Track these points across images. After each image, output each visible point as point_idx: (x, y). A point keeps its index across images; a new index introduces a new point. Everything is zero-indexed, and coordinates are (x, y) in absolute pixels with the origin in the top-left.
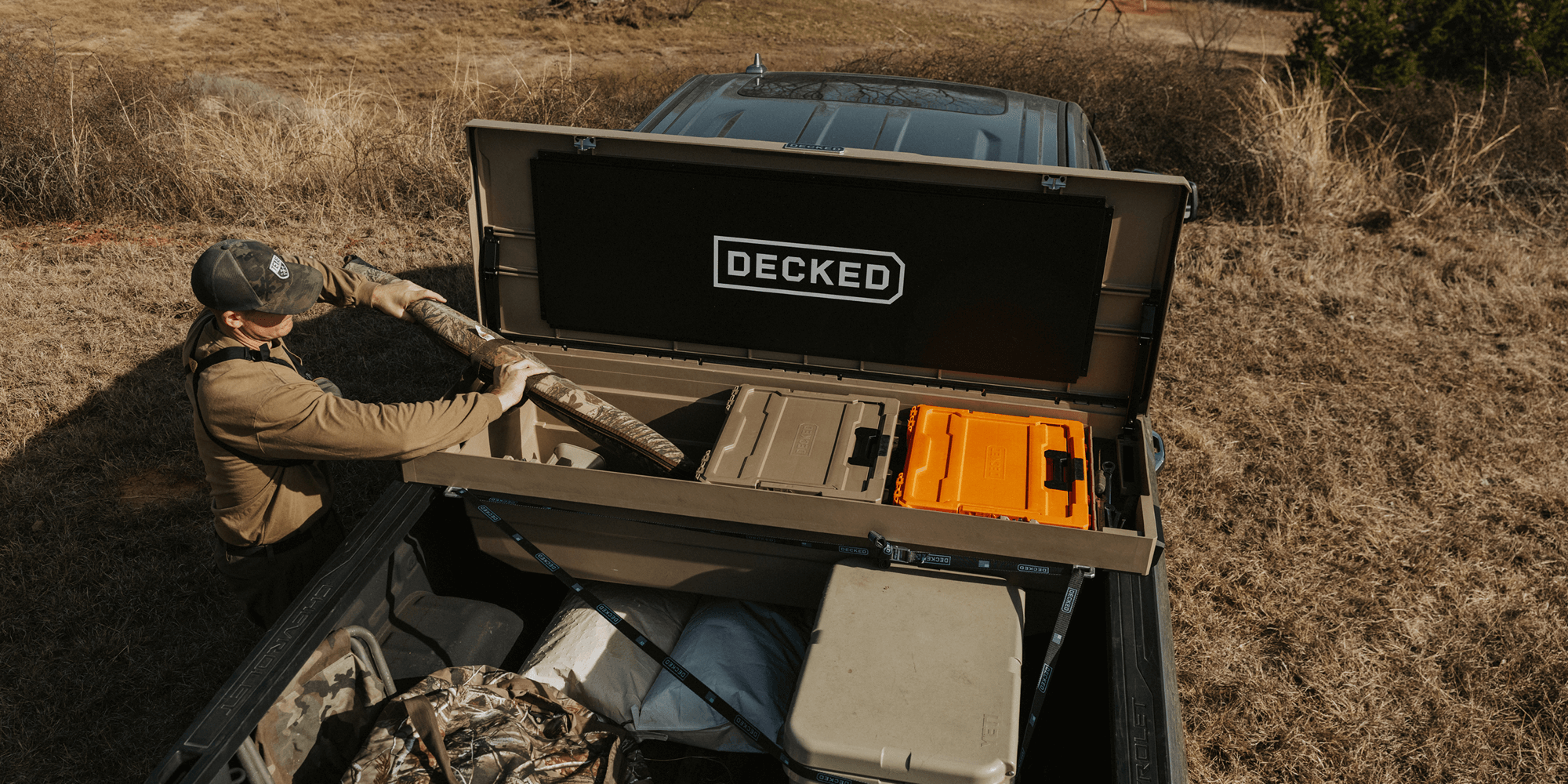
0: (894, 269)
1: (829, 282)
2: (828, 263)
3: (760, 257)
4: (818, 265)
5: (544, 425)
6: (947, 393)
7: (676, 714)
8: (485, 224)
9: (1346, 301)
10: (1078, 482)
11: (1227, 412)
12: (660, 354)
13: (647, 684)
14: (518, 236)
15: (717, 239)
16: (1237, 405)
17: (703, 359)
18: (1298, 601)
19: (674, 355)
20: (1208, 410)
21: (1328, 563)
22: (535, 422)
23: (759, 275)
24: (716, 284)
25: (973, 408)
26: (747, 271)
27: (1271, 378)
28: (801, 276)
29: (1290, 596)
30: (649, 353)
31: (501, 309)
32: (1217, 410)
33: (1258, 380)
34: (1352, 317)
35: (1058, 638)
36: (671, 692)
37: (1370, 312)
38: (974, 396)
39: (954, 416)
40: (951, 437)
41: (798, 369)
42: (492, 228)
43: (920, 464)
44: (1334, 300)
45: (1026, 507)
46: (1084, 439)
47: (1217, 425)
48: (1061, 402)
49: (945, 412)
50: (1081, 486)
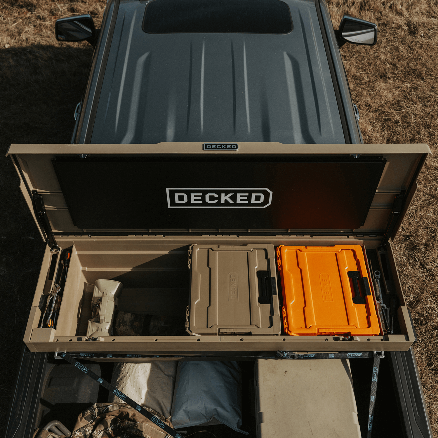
0: (267, 195)
1: (231, 202)
2: (230, 195)
3: (192, 195)
4: (225, 196)
5: (86, 269)
6: (293, 238)
7: (188, 419)
8: (32, 188)
9: (419, 25)
10: (368, 296)
11: (374, 106)
12: (142, 234)
13: (170, 402)
14: (52, 194)
15: (168, 189)
16: (378, 101)
17: (164, 235)
18: (418, 219)
19: (149, 234)
20: (365, 105)
21: (428, 194)
22: (81, 268)
23: (193, 201)
24: (169, 207)
25: (307, 245)
26: (186, 200)
27: (391, 81)
28: (216, 201)
29: (415, 218)
30: (136, 234)
31: (50, 222)
32: (370, 105)
33: (385, 83)
34: (422, 35)
35: (373, 398)
36: (184, 410)
37: (430, 30)
38: (307, 238)
39: (298, 251)
40: (301, 270)
41: (216, 234)
42: (36, 191)
43: (291, 299)
44: (414, 24)
45: (349, 324)
46: (364, 260)
47: (370, 114)
48: (350, 236)
49: (294, 249)
50: (370, 298)
